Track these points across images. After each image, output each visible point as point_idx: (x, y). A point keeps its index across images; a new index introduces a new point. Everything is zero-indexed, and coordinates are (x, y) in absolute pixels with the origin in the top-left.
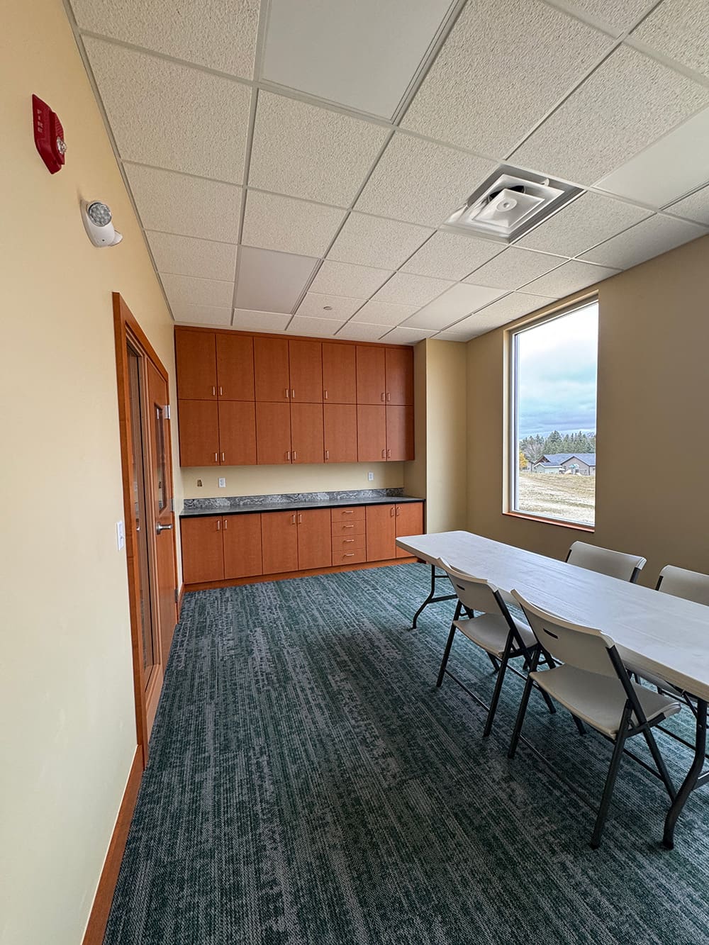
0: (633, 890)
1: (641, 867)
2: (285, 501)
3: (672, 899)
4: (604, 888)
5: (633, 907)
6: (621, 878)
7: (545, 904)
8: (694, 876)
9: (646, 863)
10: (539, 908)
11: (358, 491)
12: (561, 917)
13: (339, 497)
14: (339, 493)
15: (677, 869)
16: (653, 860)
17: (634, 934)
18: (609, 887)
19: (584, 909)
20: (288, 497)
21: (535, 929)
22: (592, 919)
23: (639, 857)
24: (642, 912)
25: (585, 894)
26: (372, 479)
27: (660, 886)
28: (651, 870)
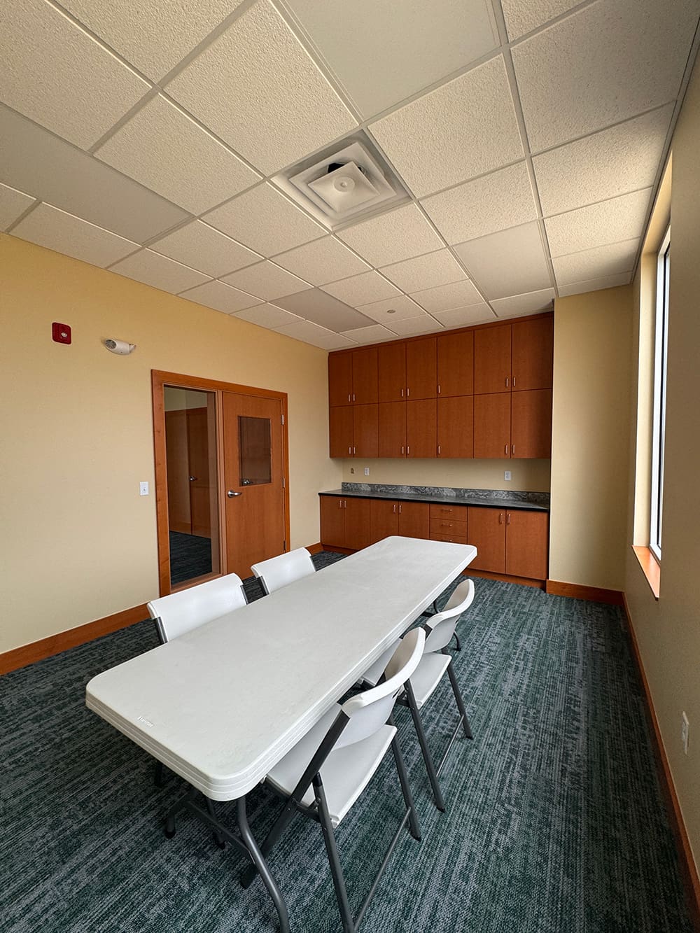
0: (121, 809)
1: (144, 814)
2: (412, 492)
3: (115, 835)
4: (120, 792)
5: (107, 809)
6: (132, 801)
7: (106, 762)
8: (141, 853)
9: (149, 817)
10: (102, 761)
11: (489, 491)
12: (97, 771)
13: (466, 495)
14: (466, 491)
15: (146, 840)
16: (152, 822)
17: (87, 810)
18: (122, 794)
19: (104, 782)
20: (416, 489)
21: (89, 761)
22: (97, 787)
23: (153, 813)
24: (104, 815)
25: (115, 782)
26: (510, 479)
27: (128, 827)
28: (142, 821)
